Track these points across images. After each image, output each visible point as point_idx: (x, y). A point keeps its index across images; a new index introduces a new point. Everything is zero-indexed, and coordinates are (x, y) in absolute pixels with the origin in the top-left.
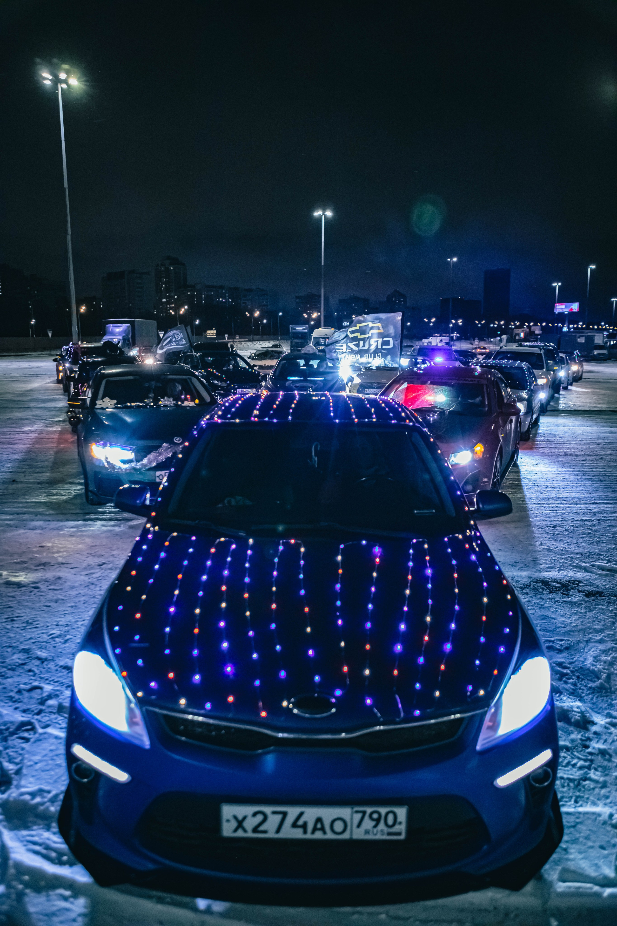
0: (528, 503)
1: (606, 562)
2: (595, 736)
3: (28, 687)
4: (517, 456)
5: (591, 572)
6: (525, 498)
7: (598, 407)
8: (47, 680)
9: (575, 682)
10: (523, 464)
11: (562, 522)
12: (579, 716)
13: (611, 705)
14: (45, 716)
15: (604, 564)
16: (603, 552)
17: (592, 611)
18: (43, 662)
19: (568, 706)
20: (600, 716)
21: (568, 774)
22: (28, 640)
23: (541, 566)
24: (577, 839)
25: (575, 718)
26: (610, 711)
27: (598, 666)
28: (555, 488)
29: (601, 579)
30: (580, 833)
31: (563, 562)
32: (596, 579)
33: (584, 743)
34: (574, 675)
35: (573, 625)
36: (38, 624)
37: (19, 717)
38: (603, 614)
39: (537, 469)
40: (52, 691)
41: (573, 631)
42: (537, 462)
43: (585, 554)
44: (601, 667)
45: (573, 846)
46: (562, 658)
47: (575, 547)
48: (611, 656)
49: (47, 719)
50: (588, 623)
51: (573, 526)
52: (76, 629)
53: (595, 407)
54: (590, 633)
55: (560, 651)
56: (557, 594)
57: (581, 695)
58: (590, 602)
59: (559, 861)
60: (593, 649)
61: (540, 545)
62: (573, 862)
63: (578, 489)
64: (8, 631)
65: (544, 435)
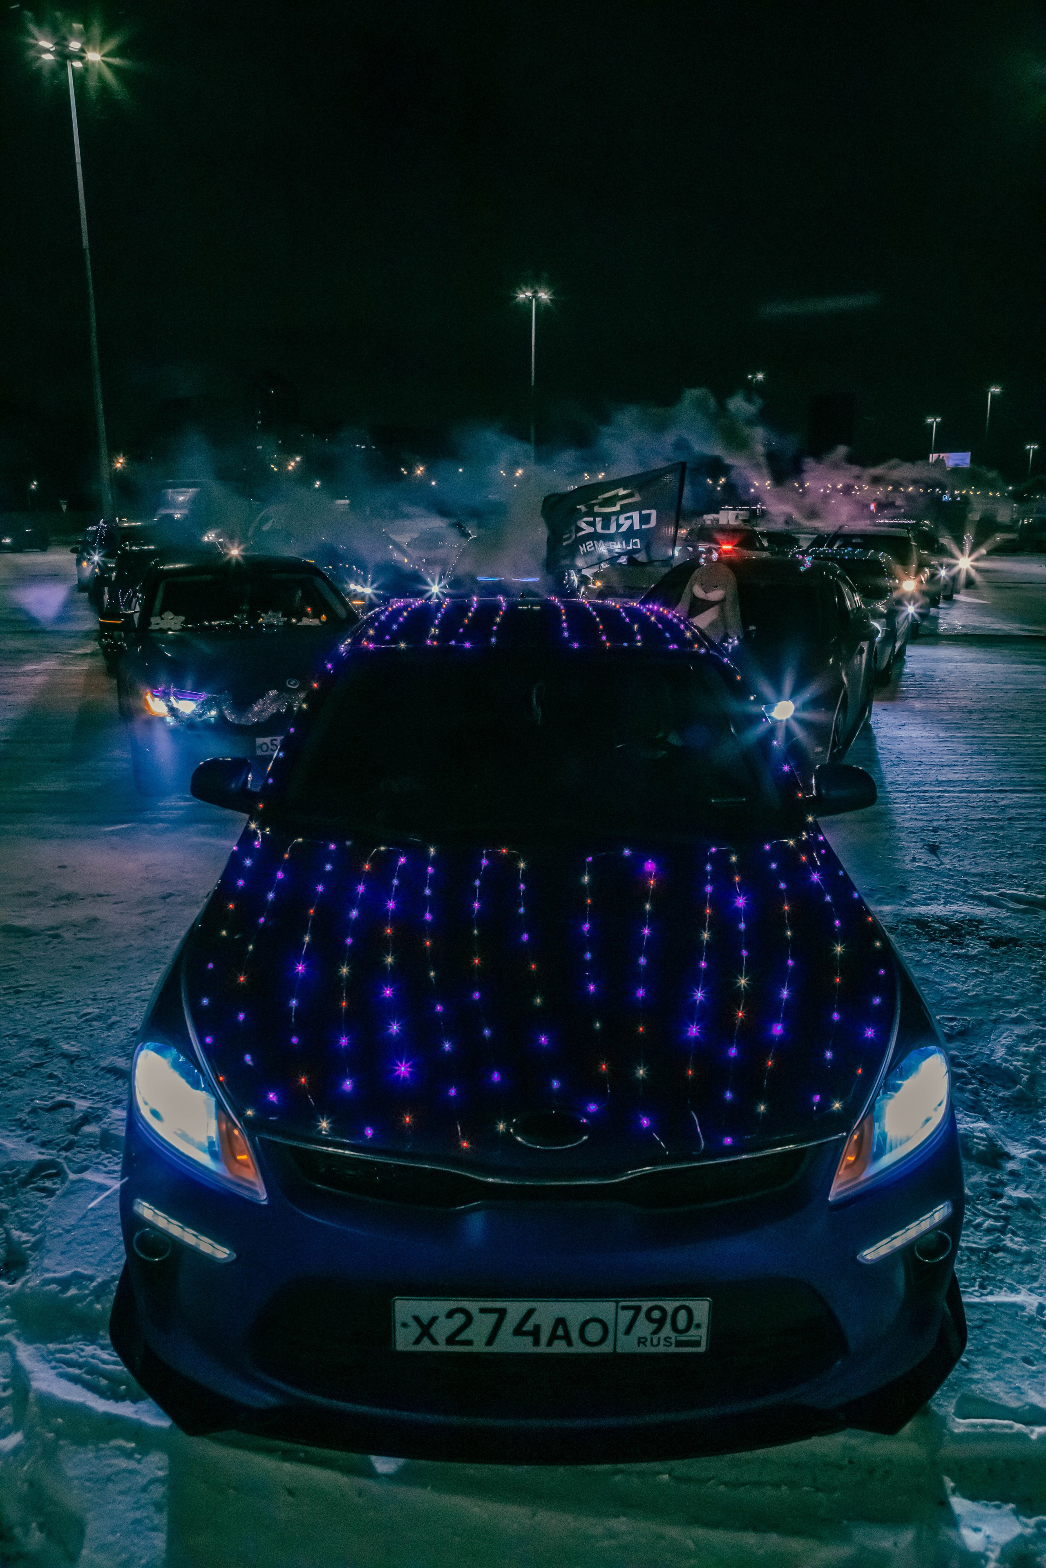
0: (889, 790)
1: (1023, 889)
2: (1011, 1178)
3: (49, 1103)
4: (870, 712)
5: (1000, 906)
6: (884, 783)
7: (1004, 630)
8: (80, 1091)
9: (976, 1088)
10: (879, 725)
11: (949, 822)
12: (984, 1146)
13: (1037, 1128)
14: (80, 1152)
15: (1021, 892)
16: (1018, 872)
17: (1002, 971)
18: (72, 1062)
19: (965, 1129)
20: (1019, 1145)
21: (968, 1241)
22: (44, 1025)
23: (915, 896)
24: (985, 1348)
25: (978, 1149)
26: (1036, 1137)
27: (1015, 1063)
28: (934, 766)
29: (1016, 919)
30: (991, 1337)
31: (952, 890)
32: (1008, 918)
33: (995, 1189)
34: (974, 1078)
35: (971, 994)
36: (61, 998)
37: (35, 1155)
38: (1022, 976)
39: (903, 733)
40: (90, 1110)
41: (971, 1005)
42: (904, 722)
43: (988, 876)
44: (1020, 1063)
45: (980, 1359)
46: (954, 1049)
47: (970, 864)
48: (1036, 1045)
49: (83, 1156)
50: (995, 991)
51: (966, 829)
52: (128, 1006)
53: (998, 630)
54: (1001, 1007)
55: (950, 1038)
56: (942, 942)
57: (987, 1110)
58: (998, 955)
59: (956, 1384)
60: (1005, 1035)
61: (911, 861)
62: (980, 1386)
63: (974, 767)
64: (11, 1010)
65: (913, 676)
